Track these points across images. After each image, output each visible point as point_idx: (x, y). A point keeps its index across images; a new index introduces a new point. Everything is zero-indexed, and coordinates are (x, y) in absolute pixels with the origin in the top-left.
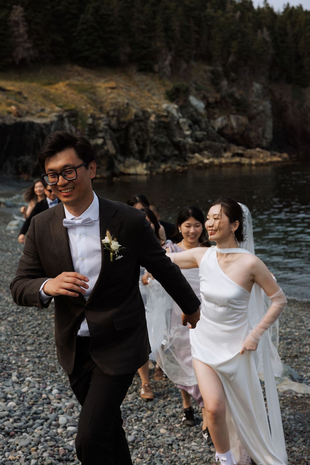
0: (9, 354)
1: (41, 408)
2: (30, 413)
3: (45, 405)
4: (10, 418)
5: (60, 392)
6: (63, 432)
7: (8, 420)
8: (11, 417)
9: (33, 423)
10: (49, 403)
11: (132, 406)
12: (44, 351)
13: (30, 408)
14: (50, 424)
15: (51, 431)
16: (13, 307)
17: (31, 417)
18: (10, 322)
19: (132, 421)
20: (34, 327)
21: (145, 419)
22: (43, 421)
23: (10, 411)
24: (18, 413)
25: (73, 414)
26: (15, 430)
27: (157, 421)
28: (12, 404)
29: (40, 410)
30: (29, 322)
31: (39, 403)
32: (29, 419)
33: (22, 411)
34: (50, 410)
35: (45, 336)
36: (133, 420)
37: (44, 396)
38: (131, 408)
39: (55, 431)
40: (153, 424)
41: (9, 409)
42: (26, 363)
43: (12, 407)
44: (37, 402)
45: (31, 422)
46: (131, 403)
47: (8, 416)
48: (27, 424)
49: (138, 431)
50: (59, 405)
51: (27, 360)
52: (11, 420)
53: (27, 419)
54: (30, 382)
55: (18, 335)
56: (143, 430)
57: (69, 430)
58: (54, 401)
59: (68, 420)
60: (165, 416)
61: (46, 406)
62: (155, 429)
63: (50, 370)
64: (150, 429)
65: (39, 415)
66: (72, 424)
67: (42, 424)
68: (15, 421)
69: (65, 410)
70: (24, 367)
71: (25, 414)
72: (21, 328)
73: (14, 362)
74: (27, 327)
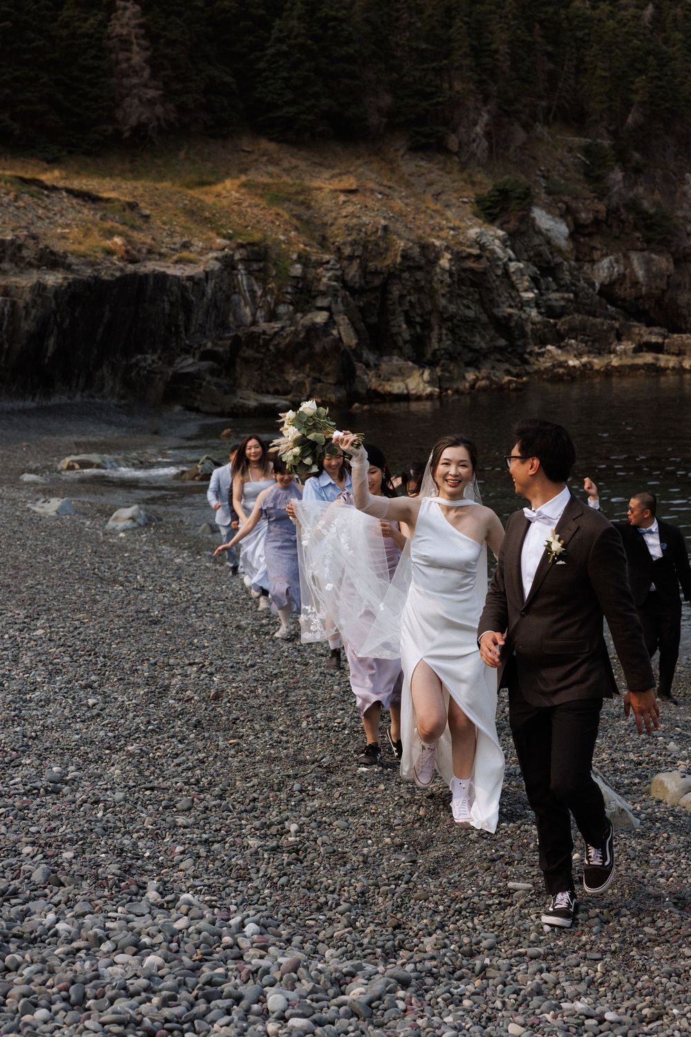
0: (135, 835)
1: (220, 970)
2: (198, 983)
3: (229, 961)
4: (152, 996)
5: (264, 930)
6: (280, 1031)
7: (149, 1000)
8: (154, 992)
9: (208, 1008)
10: (241, 957)
11: (435, 967)
12: (218, 827)
13: (195, 970)
14: (248, 1011)
15: (251, 1029)
16: (138, 720)
17: (201, 993)
18: (131, 755)
19: (437, 1003)
20: (189, 769)
21: (469, 998)
22: (228, 1002)
23: (150, 977)
24: (169, 982)
25: (297, 984)
26: (167, 1025)
27: (498, 1004)
28: (153, 959)
29: (220, 975)
30: (177, 755)
31: (216, 956)
32: (196, 998)
33: (179, 978)
34: (243, 973)
35: (217, 790)
36: (439, 1000)
37: (227, 939)
38: (434, 970)
39: (260, 1028)
40: (489, 1011)
41: (147, 972)
42: (178, 858)
43: (155, 968)
44: (210, 954)
45: (201, 1006)
46: (433, 958)
47: (147, 989)
48: (195, 1010)
49: (455, 1028)
50: (265, 963)
51: (179, 849)
52: (156, 1000)
53: (191, 997)
54: (190, 904)
55: (152, 789)
56: (467, 1026)
57: (294, 1027)
58: (252, 952)
59: (288, 1000)
60: (517, 992)
61: (231, 965)
62: (496, 1023)
63: (234, 875)
64: (483, 1024)
65: (219, 988)
66: (300, 1011)
67: (228, 1012)
68: (165, 1003)
69: (277, 975)
70: (173, 866)
71: (185, 984)
72: (158, 771)
73: (147, 854)
74: (172, 768)
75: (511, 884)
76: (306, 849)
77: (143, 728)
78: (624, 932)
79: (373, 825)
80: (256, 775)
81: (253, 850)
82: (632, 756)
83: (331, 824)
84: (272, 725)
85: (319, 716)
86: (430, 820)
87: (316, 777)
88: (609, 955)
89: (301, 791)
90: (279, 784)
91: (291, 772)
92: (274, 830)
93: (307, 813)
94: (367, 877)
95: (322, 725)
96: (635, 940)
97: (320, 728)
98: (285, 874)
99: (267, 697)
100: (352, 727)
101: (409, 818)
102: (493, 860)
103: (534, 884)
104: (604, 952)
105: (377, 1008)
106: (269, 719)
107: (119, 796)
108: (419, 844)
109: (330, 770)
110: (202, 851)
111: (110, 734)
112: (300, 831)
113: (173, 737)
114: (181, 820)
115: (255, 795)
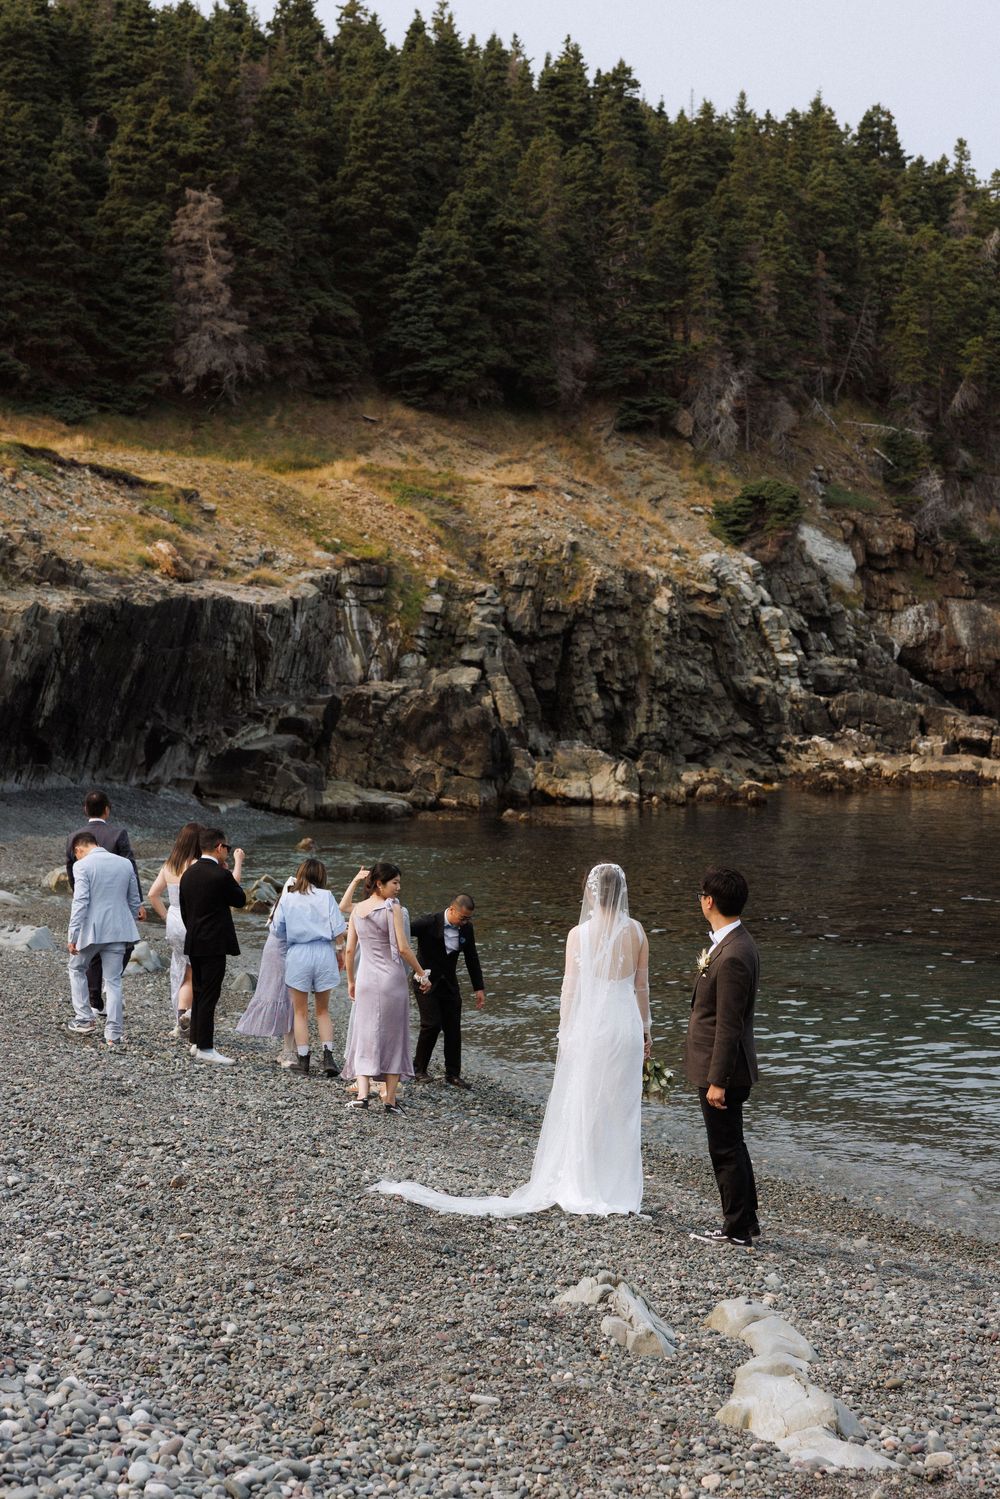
0: (30, 1323)
2: (55, 1452)
3: (103, 1442)
5: (155, 1419)
6: (132, 1492)
9: (58, 1469)
10: (118, 1440)
11: (347, 1467)
12: (137, 1323)
13: (57, 1442)
14: (104, 1477)
15: (99, 1487)
16: (67, 1204)
17: (57, 1460)
18: (49, 1241)
20: (120, 1261)
22: (85, 1467)
24: (22, 1446)
25: (174, 1466)
30: (109, 1246)
31: (87, 1435)
32: (49, 1462)
33: (36, 1445)
34: (115, 1451)
35: (148, 1286)
36: (340, 1496)
37: (104, 1420)
39: (110, 1488)
42: (75, 1348)
43: (11, 1434)
44: (81, 1432)
45: (53, 1467)
46: (348, 1459)
48: (43, 1469)
50: (142, 1444)
51: (79, 1338)
53: (44, 1461)
54: (72, 1388)
55: (65, 1279)
57: (150, 1492)
58: (131, 1434)
59: (153, 1471)
61: (104, 1445)
63: (140, 1369)
65: (79, 1457)
66: (162, 1481)
67: (81, 1472)
68: (10, 1458)
69: (154, 1456)
70: (69, 1357)
71: (41, 1451)
72: (80, 1262)
73: (40, 1343)
74: (98, 1260)
75: (474, 1397)
76: (240, 1352)
77: (72, 1213)
78: (588, 1450)
79: (332, 1332)
80: (203, 1273)
81: (172, 1347)
82: (711, 1285)
83: (280, 1329)
84: (243, 1220)
85: (305, 1212)
86: (403, 1330)
87: (279, 1278)
88: (559, 1469)
89: (254, 1292)
90: (229, 1284)
91: (248, 1271)
92: (207, 1331)
93: (254, 1316)
94: (304, 1383)
95: (306, 1222)
96: (597, 1457)
97: (303, 1226)
98: (202, 1372)
99: (245, 1187)
100: (345, 1226)
101: (380, 1326)
102: (464, 1374)
103: (502, 1399)
104: (554, 1466)
105: (258, 1491)
106: (241, 1212)
107: (21, 1282)
108: (381, 1353)
109: (298, 1272)
110: (108, 1343)
111: (28, 1217)
112: (240, 1331)
113: (109, 1226)
114: (91, 1312)
115: (195, 1294)
